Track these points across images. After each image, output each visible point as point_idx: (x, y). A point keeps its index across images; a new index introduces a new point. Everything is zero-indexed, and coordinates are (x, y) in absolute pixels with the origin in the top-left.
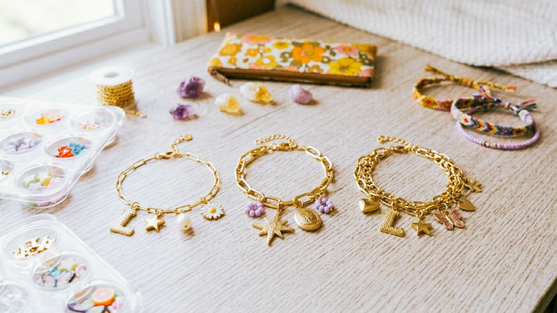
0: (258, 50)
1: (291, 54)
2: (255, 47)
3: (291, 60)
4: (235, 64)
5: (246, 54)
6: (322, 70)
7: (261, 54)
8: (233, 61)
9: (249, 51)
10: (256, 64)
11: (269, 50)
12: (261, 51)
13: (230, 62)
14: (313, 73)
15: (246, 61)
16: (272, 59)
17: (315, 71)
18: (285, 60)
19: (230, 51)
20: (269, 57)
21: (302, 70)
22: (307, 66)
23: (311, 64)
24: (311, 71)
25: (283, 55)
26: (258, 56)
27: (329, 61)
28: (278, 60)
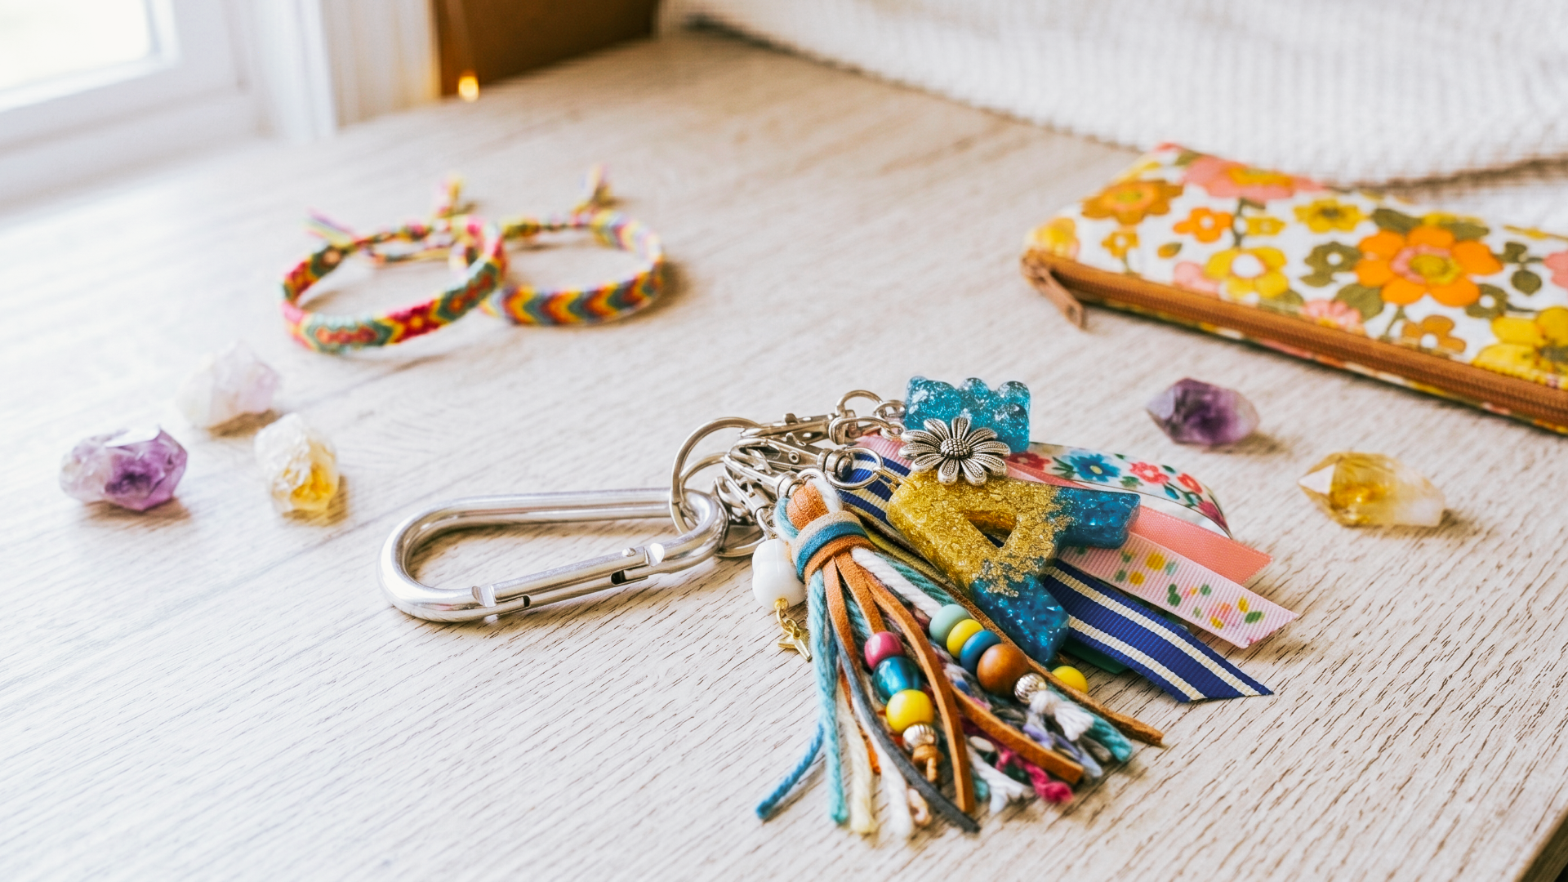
0: (1230, 220)
1: (1352, 258)
2: (1229, 205)
3: (1346, 279)
4: (1124, 259)
5: (1179, 228)
6: (1462, 345)
7: (1238, 238)
8: (1121, 242)
9: (1199, 213)
10: (1203, 272)
11: (1277, 226)
12: (1241, 226)
13: (1109, 244)
14: (1420, 350)
15: (1172, 250)
16: (1271, 264)
17: (1429, 341)
18: (1321, 274)
19: (1126, 203)
20: (1260, 255)
21: (1375, 327)
22: (1400, 315)
23: (1423, 308)
24: (1413, 342)
25: (1319, 256)
26: (1227, 239)
27: (1504, 307)
28: (1295, 270)
